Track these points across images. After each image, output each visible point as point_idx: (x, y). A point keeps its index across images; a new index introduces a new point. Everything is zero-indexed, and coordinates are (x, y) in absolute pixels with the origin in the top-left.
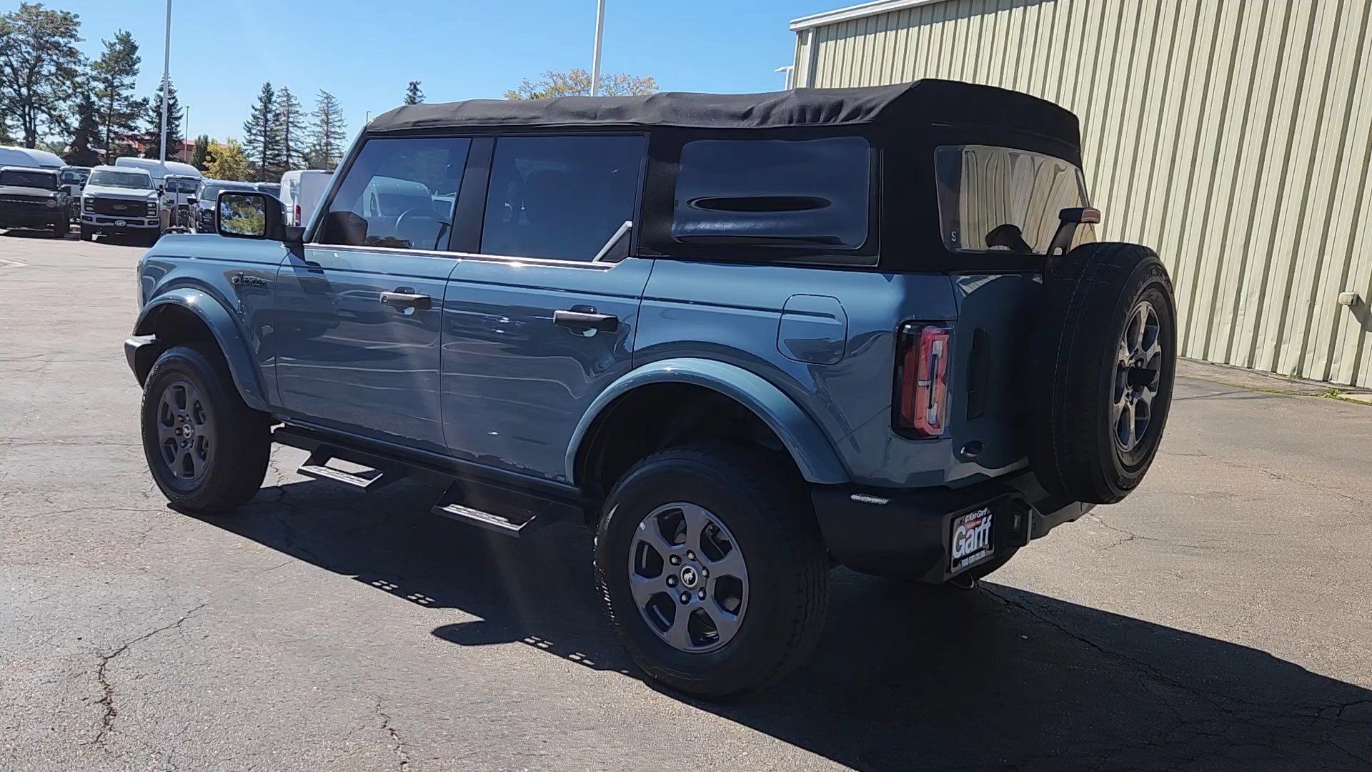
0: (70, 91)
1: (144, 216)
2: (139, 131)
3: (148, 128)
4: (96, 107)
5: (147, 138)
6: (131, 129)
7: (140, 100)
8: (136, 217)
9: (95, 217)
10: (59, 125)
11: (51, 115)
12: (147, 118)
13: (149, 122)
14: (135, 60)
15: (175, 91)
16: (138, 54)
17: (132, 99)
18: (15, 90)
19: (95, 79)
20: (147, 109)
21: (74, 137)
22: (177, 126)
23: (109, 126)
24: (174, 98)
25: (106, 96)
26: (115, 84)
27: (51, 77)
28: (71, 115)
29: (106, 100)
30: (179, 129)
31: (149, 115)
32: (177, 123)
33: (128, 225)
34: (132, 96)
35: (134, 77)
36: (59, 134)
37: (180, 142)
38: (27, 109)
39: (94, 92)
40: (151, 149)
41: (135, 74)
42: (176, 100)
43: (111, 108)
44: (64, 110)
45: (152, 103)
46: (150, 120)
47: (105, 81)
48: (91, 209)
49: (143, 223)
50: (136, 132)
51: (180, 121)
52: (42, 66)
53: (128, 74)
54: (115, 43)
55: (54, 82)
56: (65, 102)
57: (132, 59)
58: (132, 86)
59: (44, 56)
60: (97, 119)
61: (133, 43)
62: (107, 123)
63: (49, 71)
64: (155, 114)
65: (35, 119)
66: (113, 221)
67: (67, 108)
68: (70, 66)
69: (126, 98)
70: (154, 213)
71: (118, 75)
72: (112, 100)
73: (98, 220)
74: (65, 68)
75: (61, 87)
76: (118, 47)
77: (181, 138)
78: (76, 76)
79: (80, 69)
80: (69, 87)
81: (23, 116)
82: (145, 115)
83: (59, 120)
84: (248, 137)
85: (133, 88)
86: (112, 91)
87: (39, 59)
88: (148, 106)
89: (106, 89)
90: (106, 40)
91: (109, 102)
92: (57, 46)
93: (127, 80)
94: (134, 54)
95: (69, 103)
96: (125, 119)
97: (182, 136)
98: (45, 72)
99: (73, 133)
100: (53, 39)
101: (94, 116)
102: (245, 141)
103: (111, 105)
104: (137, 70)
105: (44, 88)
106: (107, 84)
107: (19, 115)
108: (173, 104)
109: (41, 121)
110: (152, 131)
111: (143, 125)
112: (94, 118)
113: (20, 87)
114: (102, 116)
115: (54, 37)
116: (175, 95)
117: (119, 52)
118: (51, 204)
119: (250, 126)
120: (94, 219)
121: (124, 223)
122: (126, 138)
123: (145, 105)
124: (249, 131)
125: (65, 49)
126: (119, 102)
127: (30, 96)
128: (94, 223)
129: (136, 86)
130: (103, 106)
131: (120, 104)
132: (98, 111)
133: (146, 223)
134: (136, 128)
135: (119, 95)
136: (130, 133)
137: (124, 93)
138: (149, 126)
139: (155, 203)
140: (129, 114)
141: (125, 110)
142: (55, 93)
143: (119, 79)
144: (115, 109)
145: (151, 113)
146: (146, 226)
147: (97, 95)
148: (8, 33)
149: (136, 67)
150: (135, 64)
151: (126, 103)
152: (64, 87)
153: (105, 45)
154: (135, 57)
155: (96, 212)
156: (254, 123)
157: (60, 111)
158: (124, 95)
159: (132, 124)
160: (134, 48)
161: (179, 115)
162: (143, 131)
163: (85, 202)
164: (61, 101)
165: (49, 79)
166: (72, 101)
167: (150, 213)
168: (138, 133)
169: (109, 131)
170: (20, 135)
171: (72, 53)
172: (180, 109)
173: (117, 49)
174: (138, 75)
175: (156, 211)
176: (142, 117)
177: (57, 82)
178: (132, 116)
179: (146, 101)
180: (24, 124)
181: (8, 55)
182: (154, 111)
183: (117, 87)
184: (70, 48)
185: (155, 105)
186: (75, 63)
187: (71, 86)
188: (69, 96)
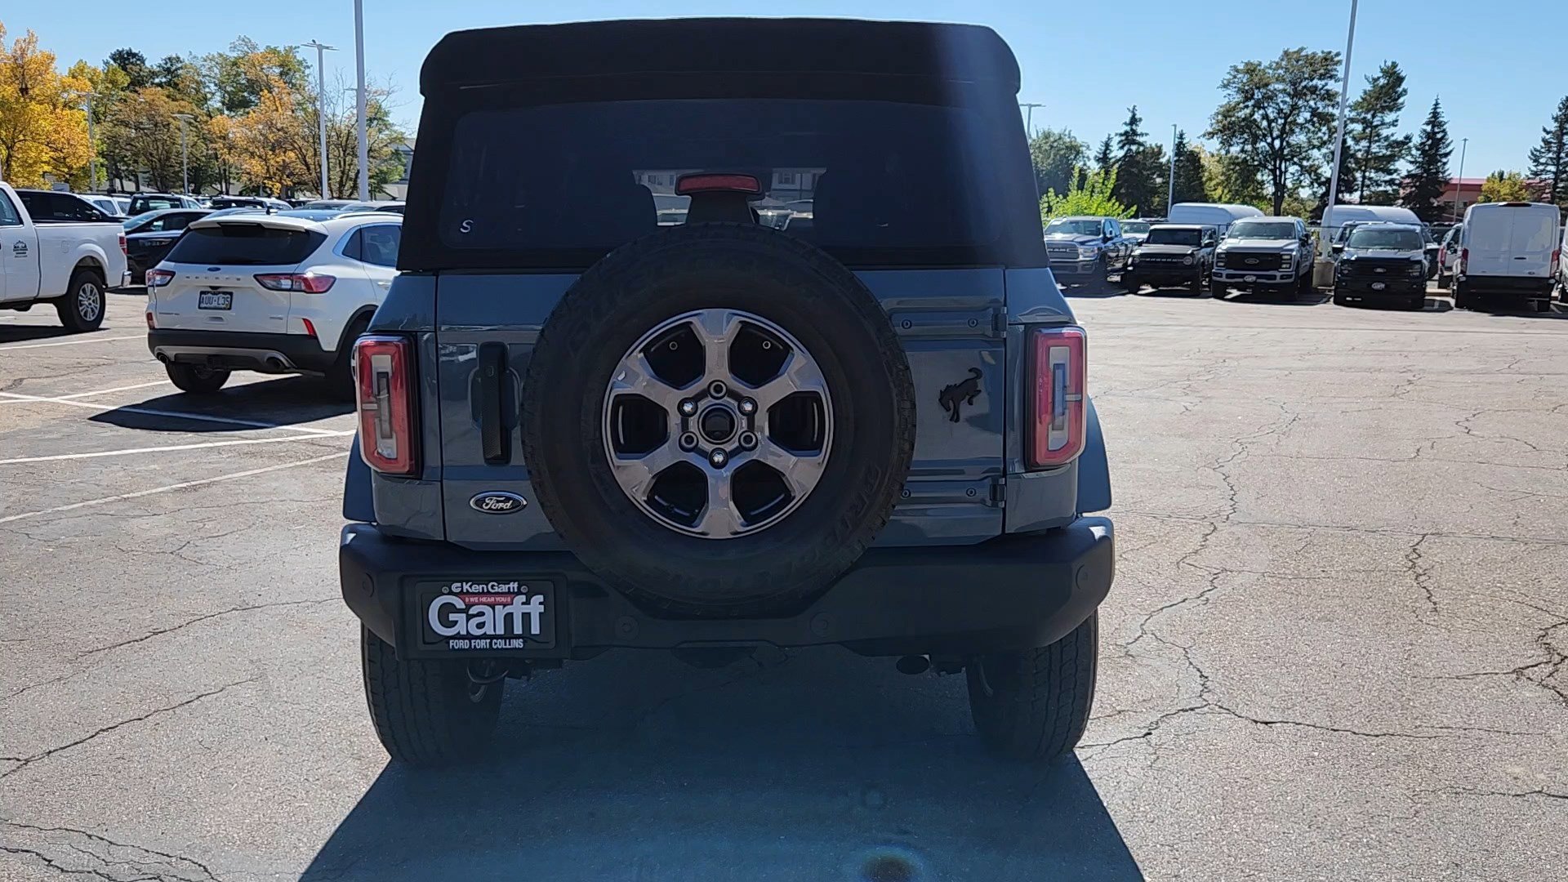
0: (1326, 138)
1: (1277, 270)
2: (1399, 174)
3: (1410, 169)
4: (1352, 152)
5: (1408, 181)
6: (1390, 172)
7: (1401, 138)
8: (1268, 270)
9: (1225, 273)
10: (1310, 175)
11: (1301, 166)
12: (1409, 158)
13: (1411, 162)
14: (1401, 93)
15: (1445, 123)
16: (1404, 85)
17: (1392, 138)
18: (1268, 144)
19: (1353, 121)
20: (1410, 148)
21: (1324, 188)
22: (1445, 164)
23: (1364, 171)
24: (1444, 131)
25: (1365, 139)
26: (1375, 124)
27: (1307, 125)
28: (1325, 163)
29: (1364, 143)
30: (1446, 167)
31: (1412, 155)
32: (1444, 160)
33: (1259, 281)
34: (1392, 135)
35: (1398, 113)
36: (1309, 186)
37: (1447, 182)
38: (1278, 162)
39: (1351, 135)
40: (1411, 193)
41: (1399, 109)
42: (1446, 134)
43: (1368, 151)
44: (1318, 159)
45: (1416, 140)
46: (1413, 160)
47: (1364, 121)
48: (1222, 264)
49: (1274, 277)
50: (1395, 176)
51: (1449, 157)
52: (1298, 115)
53: (1391, 110)
54: (1379, 78)
55: (1309, 130)
56: (1319, 150)
57: (1396, 92)
58: (1394, 123)
59: (1300, 103)
60: (1353, 166)
61: (1399, 74)
62: (1363, 168)
63: (1306, 119)
64: (1419, 152)
65: (1286, 171)
66: (1243, 276)
67: (1321, 157)
68: (1326, 110)
69: (1387, 138)
70: (1288, 266)
71: (1380, 112)
72: (1370, 142)
73: (1228, 276)
74: (1320, 113)
75: (1317, 134)
76: (1382, 81)
77: (1448, 177)
78: (1333, 120)
79: (1336, 112)
80: (1324, 134)
81: (1273, 171)
82: (1407, 155)
83: (1313, 171)
84: (1534, 169)
85: (1396, 126)
86: (1371, 132)
87: (1294, 107)
88: (1411, 144)
89: (1364, 130)
90: (1369, 75)
91: (1368, 144)
92: (1314, 90)
93: (1390, 117)
94: (1399, 86)
95: (1324, 150)
96: (1383, 163)
97: (1449, 175)
98: (1300, 120)
99: (1323, 184)
100: (1311, 84)
101: (1350, 162)
102: (1528, 173)
103: (1369, 147)
104: (1402, 104)
105: (1299, 138)
106: (1365, 125)
107: (1270, 170)
108: (1443, 138)
109: (1291, 173)
110: (1413, 172)
111: (1403, 166)
112: (1350, 165)
113: (1273, 139)
114: (1357, 161)
115: (1312, 80)
116: (1445, 127)
117: (1382, 87)
118: (1188, 261)
119: (1538, 154)
120: (1224, 276)
121: (1254, 278)
122: (1383, 184)
123: (1407, 143)
124: (1536, 160)
125: (1323, 92)
126: (1378, 144)
127: (1282, 148)
128: (1224, 279)
129: (1399, 123)
130: (1360, 150)
131: (1379, 146)
132: (1353, 156)
133: (1278, 278)
134: (1396, 171)
135: (1378, 135)
136: (1388, 178)
137: (1385, 132)
138: (1411, 167)
139: (1291, 255)
140: (1390, 156)
141: (1384, 151)
142: (1310, 142)
143: (1382, 117)
144: (1372, 153)
145: (1414, 152)
146: (1278, 280)
147: (1354, 138)
148: (1267, 85)
149: (1401, 100)
150: (1399, 98)
151: (1386, 143)
152: (1320, 134)
153: (1368, 81)
154: (1400, 89)
155: (1227, 267)
156: (1543, 150)
157: (1314, 160)
158: (1384, 135)
159: (1392, 167)
160: (1400, 80)
161: (1448, 150)
162: (1404, 173)
163: (1218, 258)
164: (1315, 150)
165: (1305, 127)
166: (1327, 148)
167: (1284, 266)
168: (1398, 177)
169: (1364, 177)
170: (1269, 190)
171: (1329, 96)
172: (1449, 144)
173: (1381, 84)
174: (1403, 109)
175: (1290, 264)
176: (1403, 158)
177: (1313, 129)
178: (1391, 158)
179: (1408, 138)
180: (1274, 179)
181: (1264, 108)
182: (1418, 149)
183: (1377, 126)
184: (1327, 91)
185: (1419, 142)
186: (1333, 106)
187: (1327, 132)
188: (1324, 143)
